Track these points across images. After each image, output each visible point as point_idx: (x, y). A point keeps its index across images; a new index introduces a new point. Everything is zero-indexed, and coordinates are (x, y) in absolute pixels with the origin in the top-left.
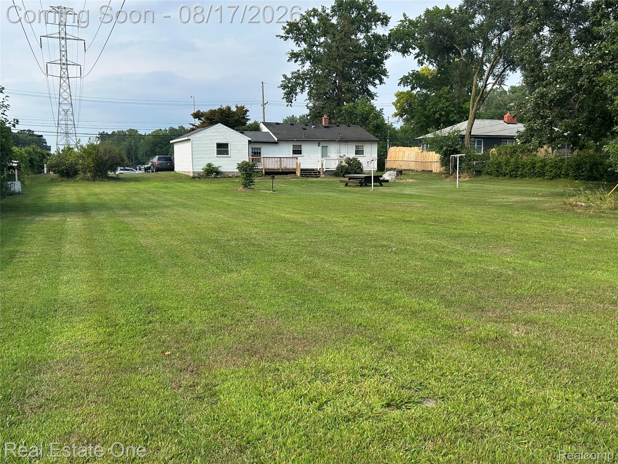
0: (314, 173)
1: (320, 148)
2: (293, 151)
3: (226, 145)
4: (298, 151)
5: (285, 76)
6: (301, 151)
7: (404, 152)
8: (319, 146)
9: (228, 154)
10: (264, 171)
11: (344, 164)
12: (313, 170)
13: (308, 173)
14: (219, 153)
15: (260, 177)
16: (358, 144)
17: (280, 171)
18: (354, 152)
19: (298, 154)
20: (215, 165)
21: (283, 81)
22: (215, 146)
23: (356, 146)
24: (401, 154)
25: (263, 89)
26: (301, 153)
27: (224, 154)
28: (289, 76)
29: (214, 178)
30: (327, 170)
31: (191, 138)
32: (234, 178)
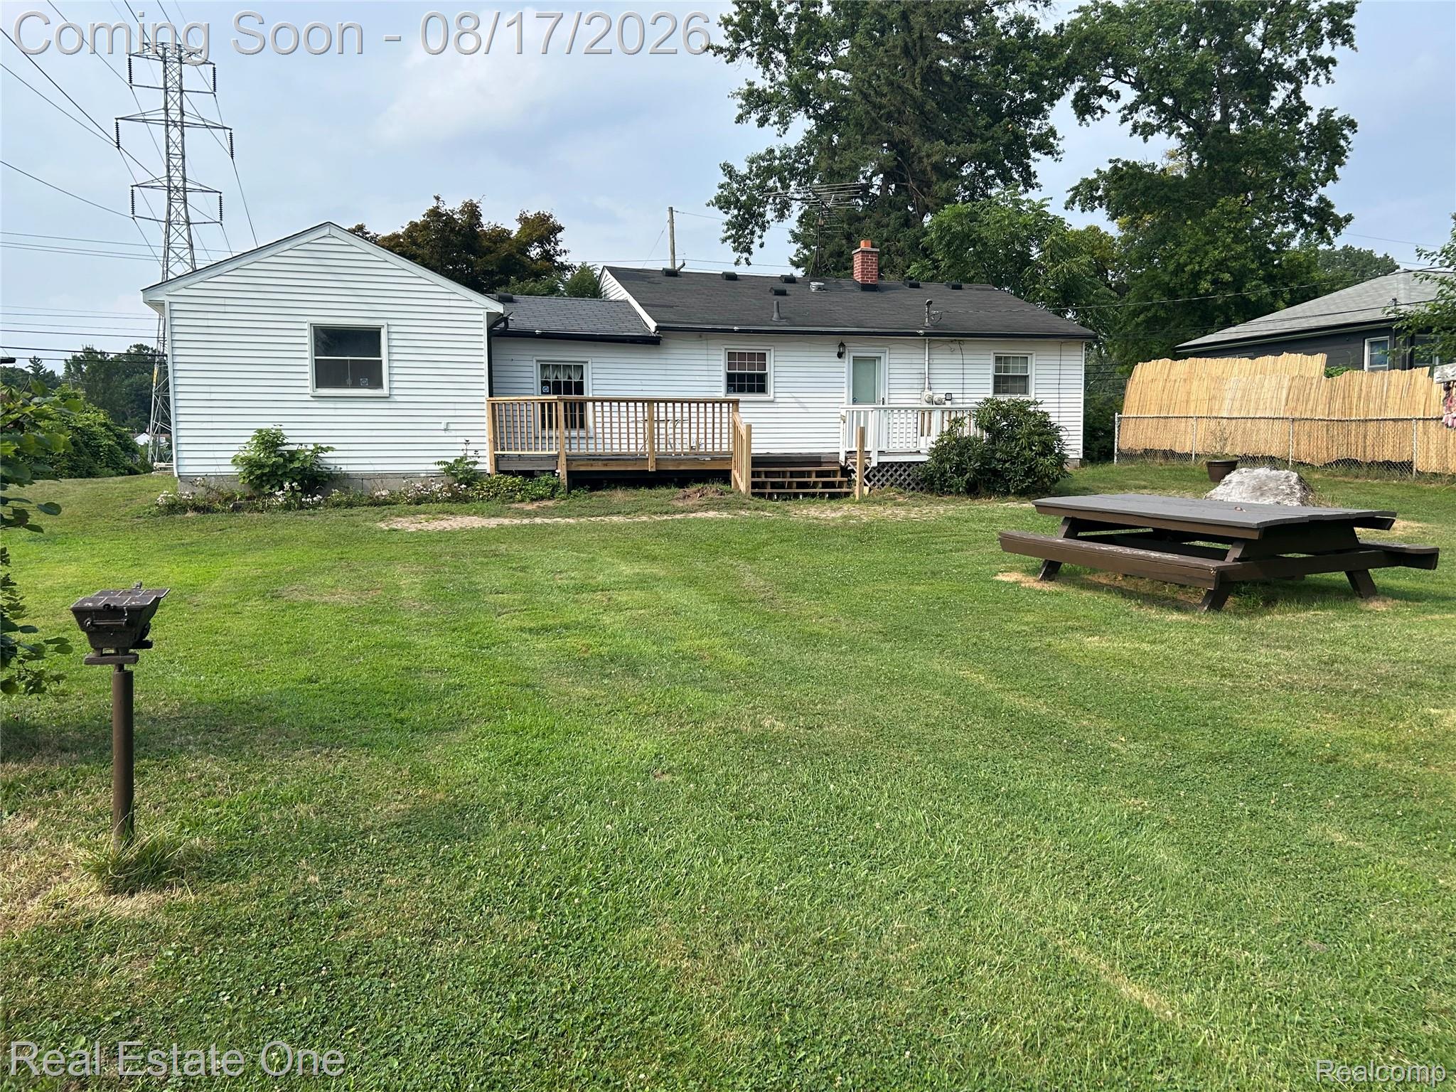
0: (819, 474)
1: (844, 368)
2: (730, 378)
3: (367, 339)
4: (751, 377)
5: (728, 170)
6: (762, 378)
7: (1219, 380)
8: (840, 355)
9: (378, 384)
10: (562, 471)
11: (970, 429)
12: (815, 460)
13: (793, 474)
14: (327, 375)
15: (541, 498)
16: (1007, 350)
17: (651, 467)
18: (991, 381)
19: (751, 390)
20: (299, 438)
21: (721, 186)
22: (307, 339)
23: (998, 359)
24: (1199, 390)
25: (672, 227)
26: (762, 389)
27: (356, 385)
28: (742, 169)
29: (287, 507)
30: (884, 459)
31: (167, 300)
32: (402, 506)
